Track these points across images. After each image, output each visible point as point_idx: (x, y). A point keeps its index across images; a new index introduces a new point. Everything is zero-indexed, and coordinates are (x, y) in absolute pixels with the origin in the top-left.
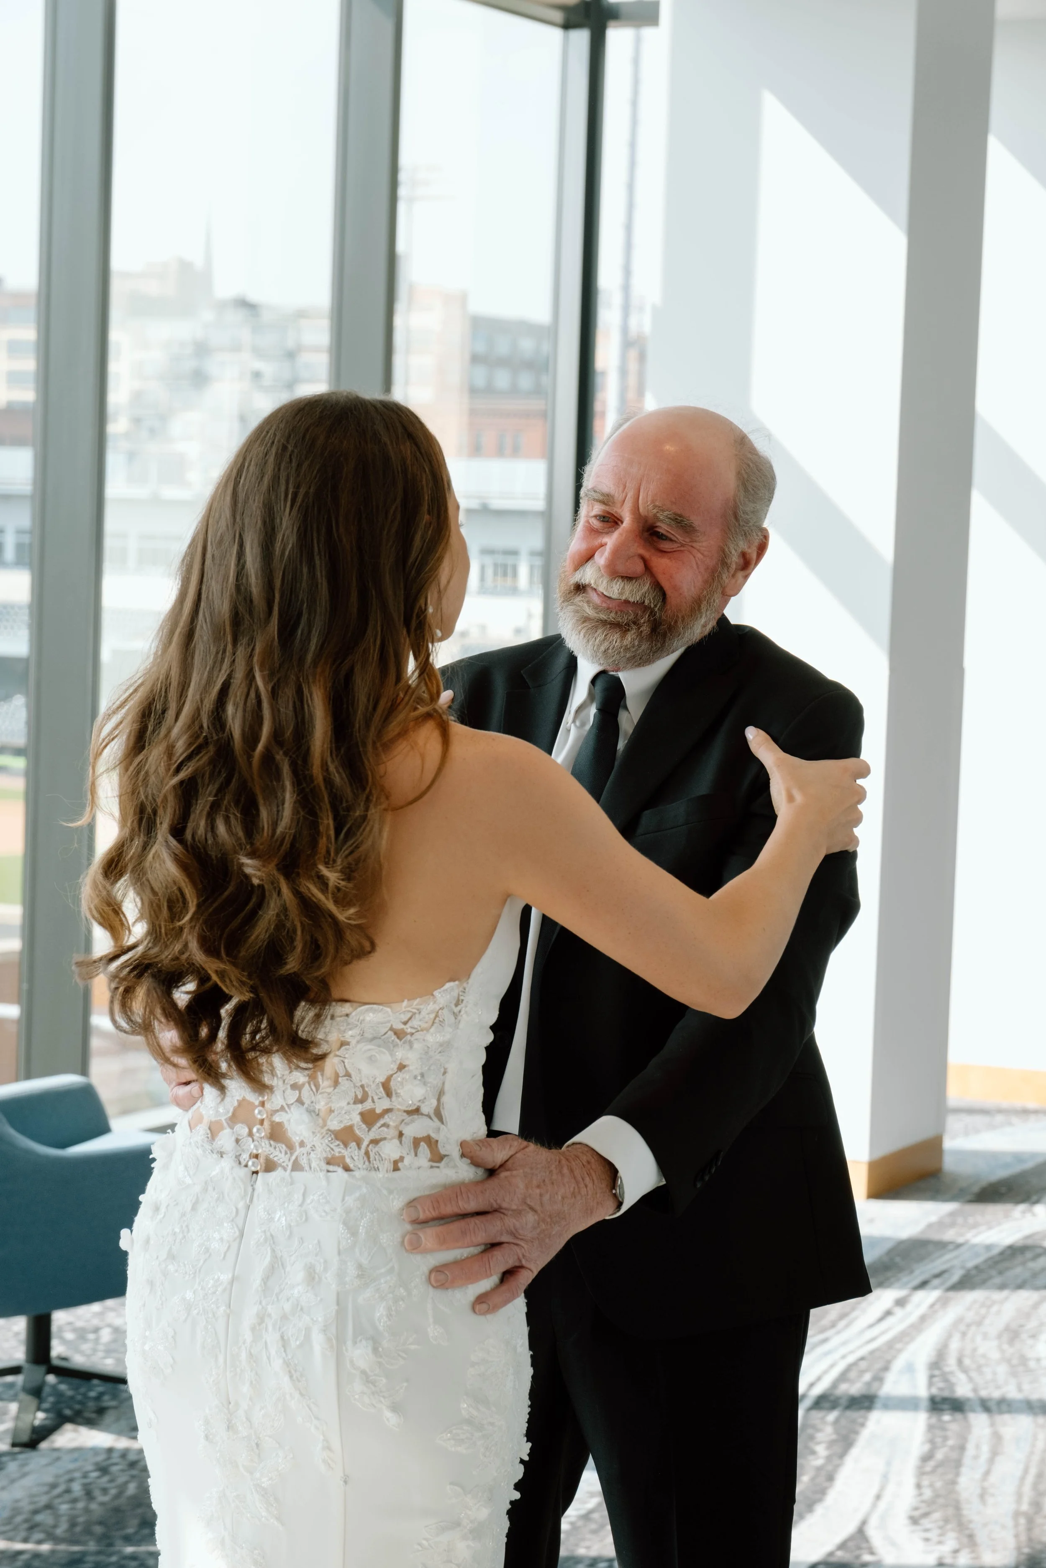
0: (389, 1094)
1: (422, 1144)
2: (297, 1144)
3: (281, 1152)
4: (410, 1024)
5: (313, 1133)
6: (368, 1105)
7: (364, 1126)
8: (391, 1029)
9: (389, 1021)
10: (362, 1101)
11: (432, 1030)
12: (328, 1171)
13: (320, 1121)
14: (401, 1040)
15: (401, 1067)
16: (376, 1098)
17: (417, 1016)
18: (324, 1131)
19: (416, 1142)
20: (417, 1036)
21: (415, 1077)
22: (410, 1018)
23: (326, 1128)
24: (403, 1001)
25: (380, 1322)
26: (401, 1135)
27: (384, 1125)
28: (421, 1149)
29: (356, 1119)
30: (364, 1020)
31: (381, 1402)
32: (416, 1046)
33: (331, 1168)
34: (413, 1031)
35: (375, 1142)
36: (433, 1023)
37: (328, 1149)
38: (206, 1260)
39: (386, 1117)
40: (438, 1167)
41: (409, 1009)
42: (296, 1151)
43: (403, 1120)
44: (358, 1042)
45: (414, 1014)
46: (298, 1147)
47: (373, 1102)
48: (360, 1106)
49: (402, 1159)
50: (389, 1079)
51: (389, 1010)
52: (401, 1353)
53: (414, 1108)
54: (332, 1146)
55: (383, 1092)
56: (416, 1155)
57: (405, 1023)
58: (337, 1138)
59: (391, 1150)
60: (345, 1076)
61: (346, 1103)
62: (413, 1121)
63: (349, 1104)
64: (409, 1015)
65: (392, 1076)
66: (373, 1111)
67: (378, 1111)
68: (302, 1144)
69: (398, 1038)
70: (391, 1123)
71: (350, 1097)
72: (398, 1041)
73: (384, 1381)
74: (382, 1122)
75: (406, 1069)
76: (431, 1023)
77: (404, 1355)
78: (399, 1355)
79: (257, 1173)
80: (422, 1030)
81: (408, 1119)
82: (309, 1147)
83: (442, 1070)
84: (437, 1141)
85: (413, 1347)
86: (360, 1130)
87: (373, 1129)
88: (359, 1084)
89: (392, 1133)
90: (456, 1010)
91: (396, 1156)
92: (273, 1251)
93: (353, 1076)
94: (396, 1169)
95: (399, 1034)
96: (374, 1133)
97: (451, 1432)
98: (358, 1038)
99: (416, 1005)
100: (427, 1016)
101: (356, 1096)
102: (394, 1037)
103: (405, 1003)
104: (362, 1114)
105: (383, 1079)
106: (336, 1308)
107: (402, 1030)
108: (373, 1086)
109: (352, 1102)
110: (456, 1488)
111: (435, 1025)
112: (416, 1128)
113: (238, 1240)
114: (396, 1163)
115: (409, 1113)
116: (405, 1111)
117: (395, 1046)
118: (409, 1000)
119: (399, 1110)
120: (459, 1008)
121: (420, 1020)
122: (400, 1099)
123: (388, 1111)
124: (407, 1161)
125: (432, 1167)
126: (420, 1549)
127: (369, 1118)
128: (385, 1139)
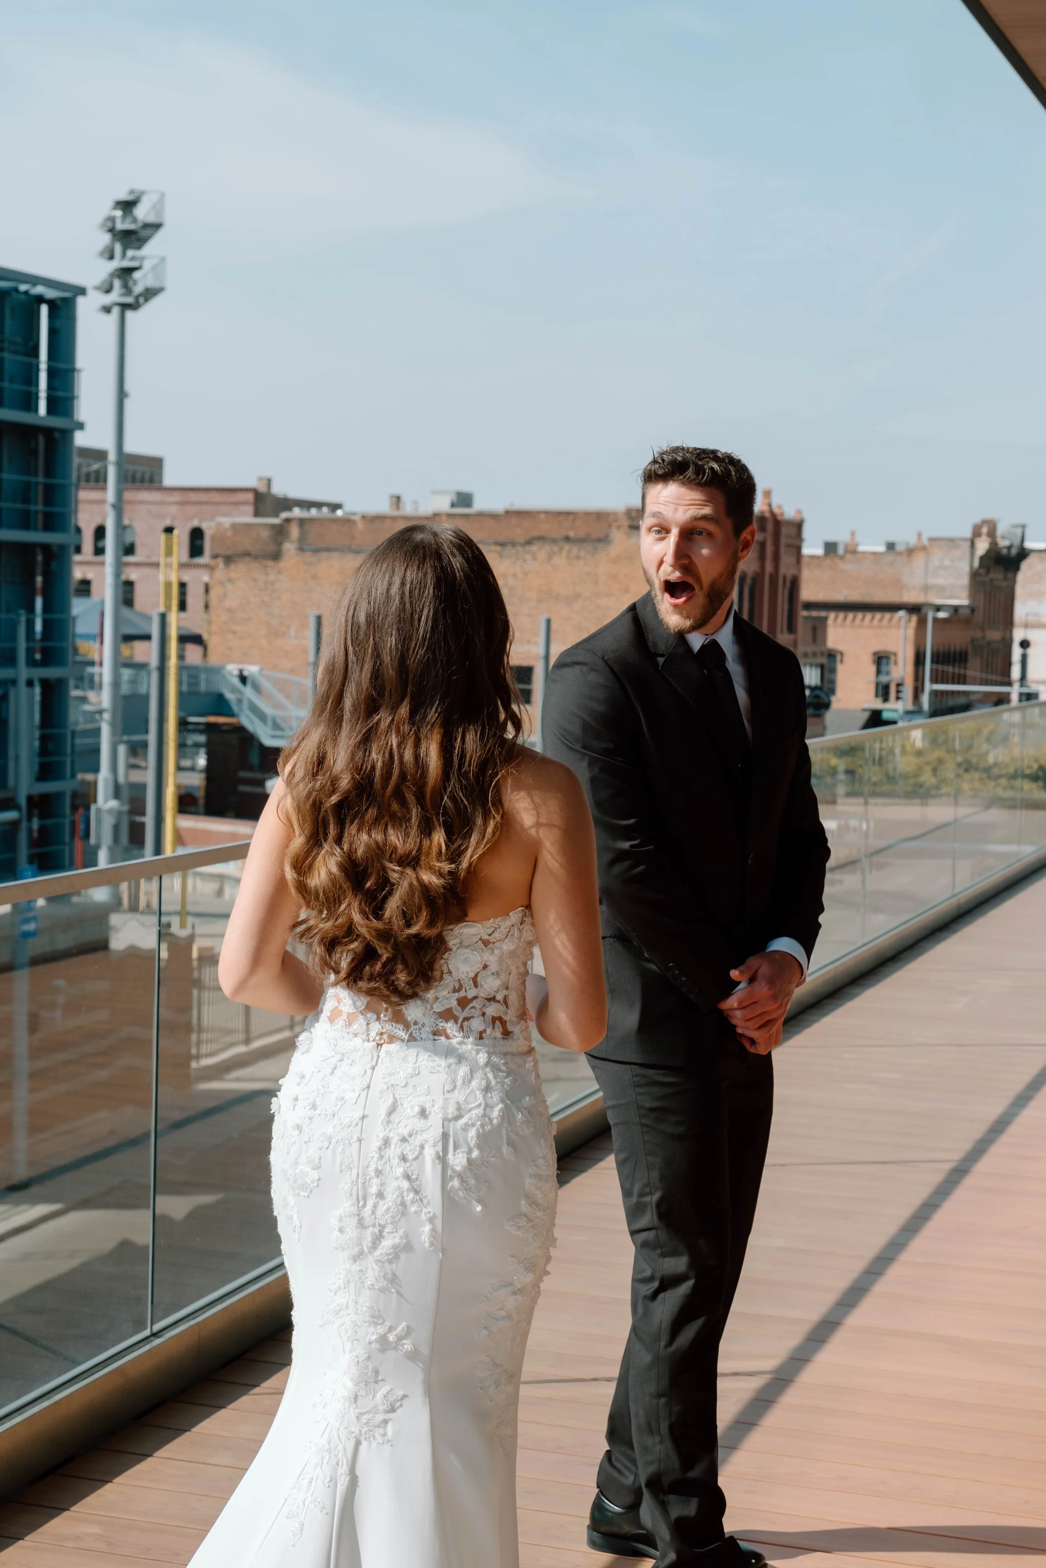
0: (476, 986)
1: (497, 1021)
2: (412, 1024)
3: (400, 1029)
4: (492, 936)
5: (424, 1014)
6: (462, 994)
7: (459, 1008)
8: (481, 939)
9: (479, 934)
10: (459, 990)
11: (506, 941)
12: (434, 1040)
13: (429, 1006)
14: (486, 947)
15: (485, 967)
16: (467, 988)
17: (498, 929)
18: (431, 1013)
19: (494, 1019)
20: (497, 944)
21: (493, 974)
22: (493, 932)
23: (433, 1011)
24: (490, 919)
25: (472, 1141)
26: (484, 1014)
27: (472, 1008)
28: (496, 1025)
29: (454, 1003)
30: (462, 933)
31: (470, 1196)
32: (496, 952)
33: (436, 1038)
34: (495, 941)
35: (467, 1019)
36: (507, 936)
37: (435, 1025)
38: (342, 1105)
39: (474, 1001)
40: (507, 1039)
41: (493, 925)
42: (411, 1028)
43: (485, 1005)
44: (458, 948)
45: (496, 928)
46: (412, 1025)
47: (466, 991)
48: (457, 994)
49: (485, 1031)
50: (477, 975)
51: (480, 925)
52: (484, 1163)
53: (492, 996)
54: (437, 1023)
55: (473, 985)
56: (494, 1029)
57: (490, 935)
58: (441, 1017)
59: (477, 1024)
60: (447, 973)
61: (447, 992)
62: (490, 1005)
63: (449, 993)
64: (493, 929)
65: (478, 973)
66: (465, 997)
67: (470, 997)
68: (415, 1023)
69: (485, 945)
70: (478, 1006)
71: (451, 988)
72: (484, 947)
73: (473, 1182)
74: (471, 1005)
75: (488, 968)
76: (506, 935)
77: (487, 1165)
78: (483, 1164)
79: (381, 1045)
80: (500, 941)
81: (488, 1004)
82: (420, 1024)
83: (509, 971)
84: (506, 1021)
85: (493, 1159)
86: (457, 1011)
87: (465, 1010)
88: (456, 979)
89: (477, 1013)
90: (521, 927)
91: (482, 1028)
92: (394, 1095)
93: (453, 974)
94: (481, 1038)
95: (486, 943)
96: (465, 1014)
97: (514, 1221)
98: (458, 945)
99: (498, 922)
100: (504, 930)
101: (454, 987)
102: (482, 945)
103: (492, 920)
104: (458, 1000)
105: (472, 975)
106: (442, 1130)
107: (488, 939)
108: (466, 980)
109: (451, 992)
110: (514, 1258)
111: (508, 937)
112: (492, 1010)
113: (366, 1090)
114: (481, 1033)
115: (489, 1000)
116: (486, 999)
117: (483, 951)
118: (494, 918)
119: (482, 997)
120: (523, 926)
121: (500, 933)
122: (483, 990)
123: (475, 998)
124: (489, 1031)
125: (503, 1038)
126: (486, 1300)
127: (463, 1003)
128: (473, 1017)
